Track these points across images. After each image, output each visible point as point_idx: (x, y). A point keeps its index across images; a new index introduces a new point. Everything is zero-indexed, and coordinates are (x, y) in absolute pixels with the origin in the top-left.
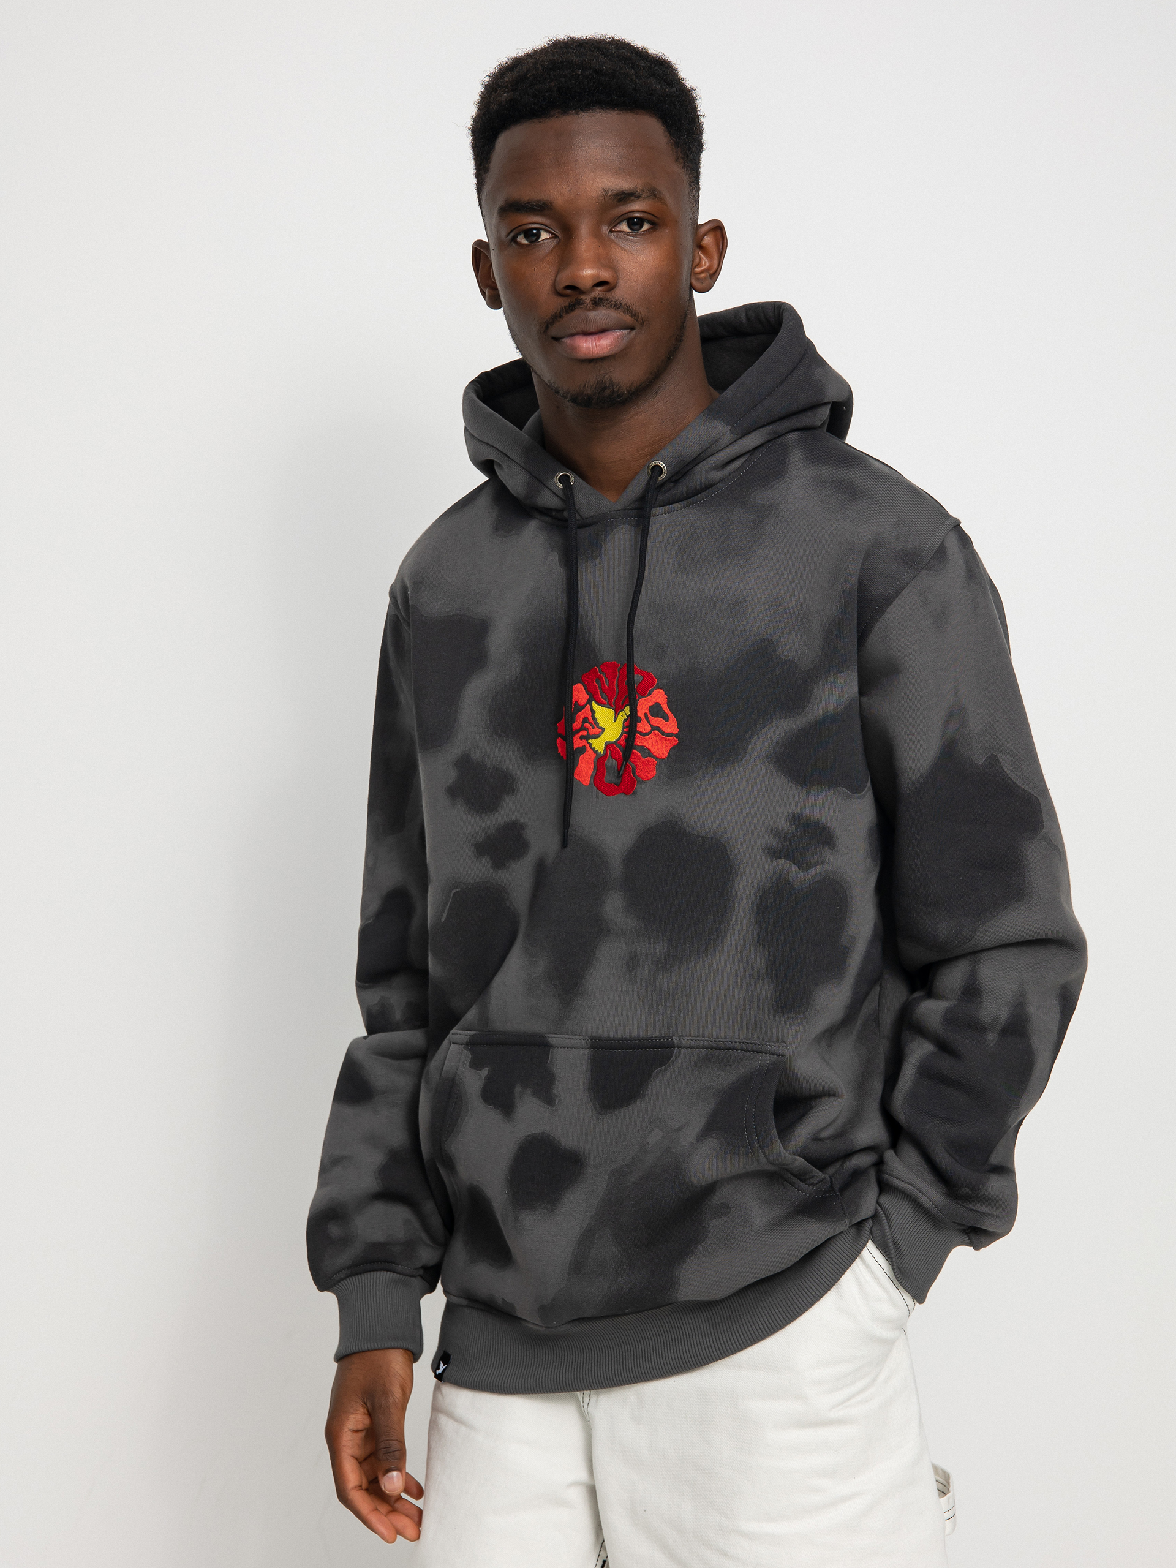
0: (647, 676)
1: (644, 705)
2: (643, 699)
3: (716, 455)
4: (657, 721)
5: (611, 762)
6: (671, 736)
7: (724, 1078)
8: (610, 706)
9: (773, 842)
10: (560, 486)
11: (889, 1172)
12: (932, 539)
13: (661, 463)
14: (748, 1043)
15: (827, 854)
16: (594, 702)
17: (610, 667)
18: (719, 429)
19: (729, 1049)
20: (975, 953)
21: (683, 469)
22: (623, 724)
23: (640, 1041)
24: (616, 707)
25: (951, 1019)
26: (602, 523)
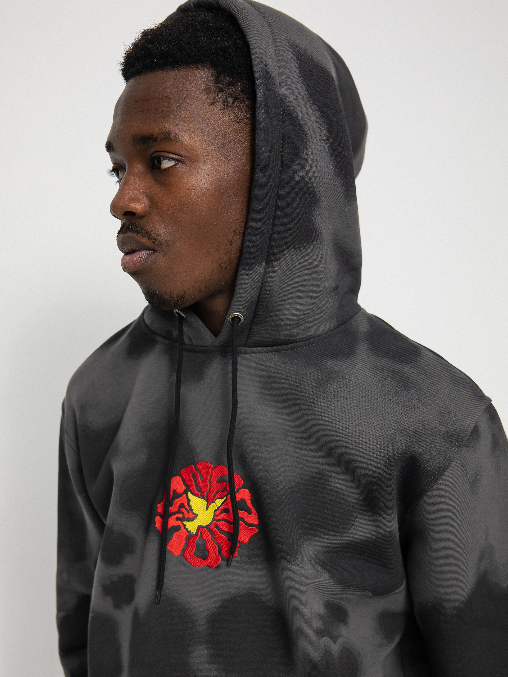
6: (253, 526)
22: (214, 513)
24: (208, 499)
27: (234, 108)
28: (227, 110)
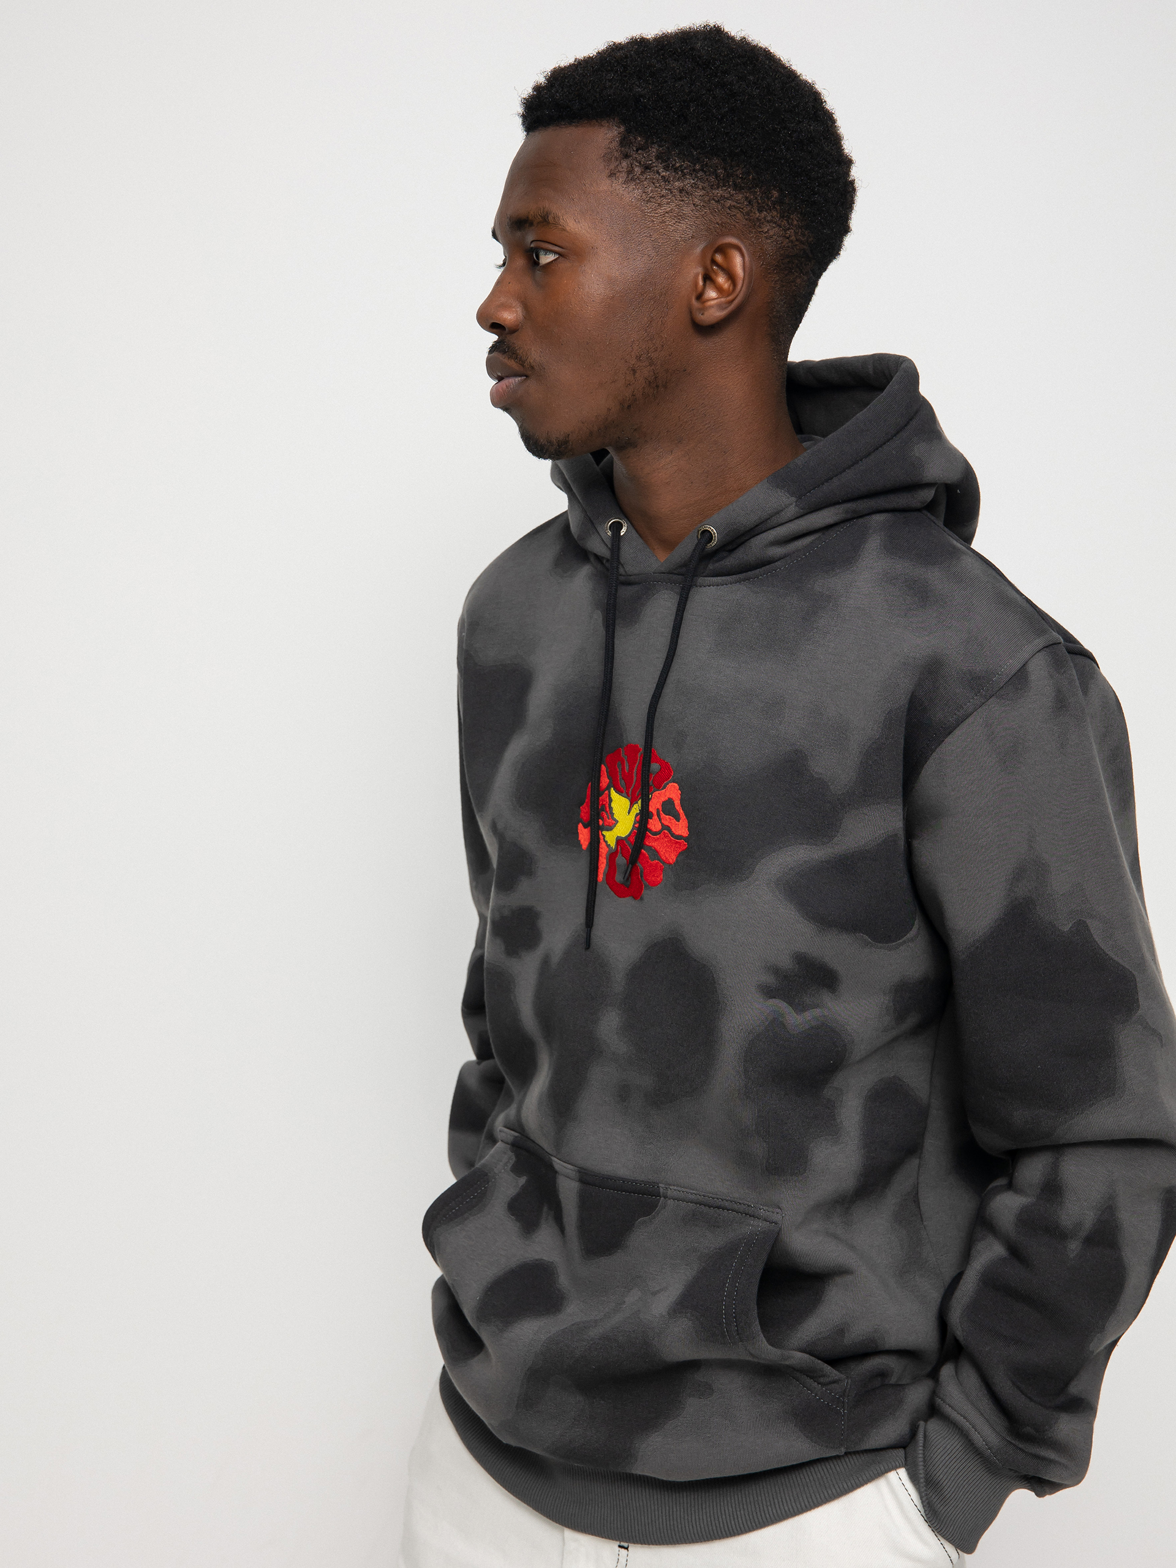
0: (665, 766)
1: (657, 800)
2: (657, 792)
3: (778, 528)
4: (667, 819)
5: (621, 860)
6: (681, 839)
7: (712, 1241)
8: (627, 796)
9: (769, 979)
10: (609, 533)
11: (942, 1396)
12: (1011, 661)
13: (712, 528)
14: (740, 1204)
15: (826, 997)
16: (612, 789)
17: (632, 749)
18: (782, 500)
19: (719, 1208)
20: (1059, 1148)
21: (736, 540)
22: (636, 817)
23: (624, 1182)
24: (632, 798)
25: (1027, 1220)
26: (646, 585)
27: (642, 181)
28: (632, 186)
